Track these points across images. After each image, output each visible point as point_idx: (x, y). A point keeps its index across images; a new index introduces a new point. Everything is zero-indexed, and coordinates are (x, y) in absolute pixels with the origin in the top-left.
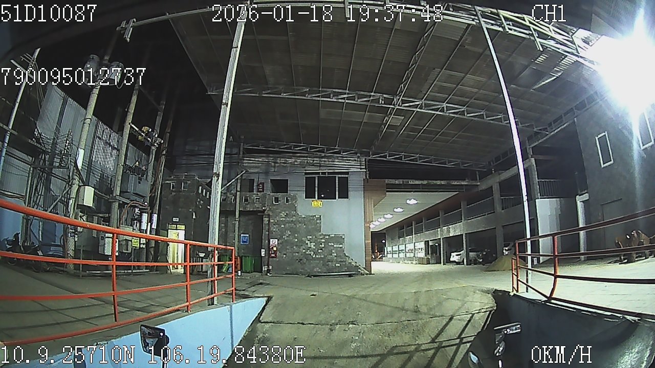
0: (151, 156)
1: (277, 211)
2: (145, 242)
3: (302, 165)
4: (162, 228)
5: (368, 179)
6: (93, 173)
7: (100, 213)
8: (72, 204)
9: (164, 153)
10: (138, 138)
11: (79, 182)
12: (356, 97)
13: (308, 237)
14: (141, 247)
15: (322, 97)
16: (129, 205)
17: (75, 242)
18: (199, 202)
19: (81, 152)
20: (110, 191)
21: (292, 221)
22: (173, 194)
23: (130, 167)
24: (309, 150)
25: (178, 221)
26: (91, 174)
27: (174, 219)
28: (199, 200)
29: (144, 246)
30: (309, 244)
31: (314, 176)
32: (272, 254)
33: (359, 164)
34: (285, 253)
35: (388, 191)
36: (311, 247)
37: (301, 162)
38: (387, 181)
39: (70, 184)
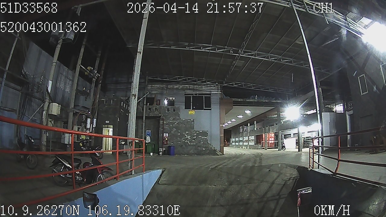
0: (92, 85)
1: (168, 116)
3: (183, 89)
5: (222, 98)
6: (58, 95)
7: (62, 119)
8: (45, 114)
9: (101, 81)
10: (85, 73)
11: (49, 101)
12: (217, 49)
13: (186, 132)
14: (87, 138)
15: (195, 49)
16: (80, 113)
17: (47, 136)
19: (50, 82)
20: (68, 105)
22: (106, 106)
23: (80, 91)
24: (187, 80)
25: (109, 122)
26: (56, 96)
27: (107, 122)
28: (121, 110)
30: (187, 136)
31: (190, 96)
32: (165, 142)
33: (217, 89)
34: (173, 142)
35: (234, 105)
36: (188, 138)
37: (182, 87)
38: (233, 99)
39: (44, 102)
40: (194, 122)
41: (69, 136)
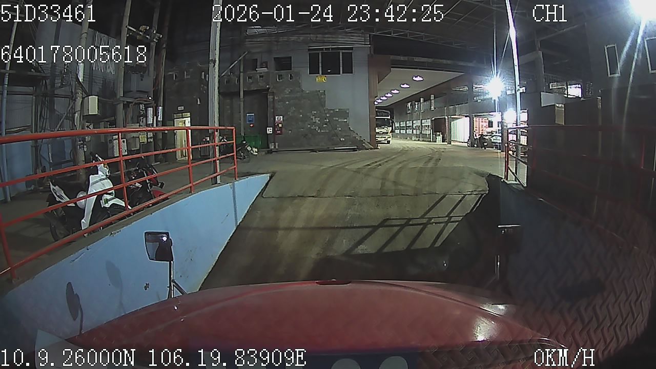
0: (151, 52)
2: (152, 136)
4: (168, 119)
5: (372, 55)
6: (95, 82)
7: (106, 118)
8: (78, 117)
9: (164, 46)
11: (82, 94)
13: (313, 112)
14: (149, 141)
16: (134, 103)
17: (85, 152)
18: (203, 88)
19: (81, 66)
20: (114, 94)
21: (297, 97)
22: (177, 84)
23: (133, 67)
25: (183, 109)
26: (93, 83)
27: (179, 108)
28: (202, 86)
29: (152, 140)
31: (317, 52)
32: (277, 130)
33: (363, 40)
34: (290, 129)
35: (392, 67)
36: (316, 122)
37: (303, 39)
38: (392, 57)
39: (74, 99)
40: (325, 95)
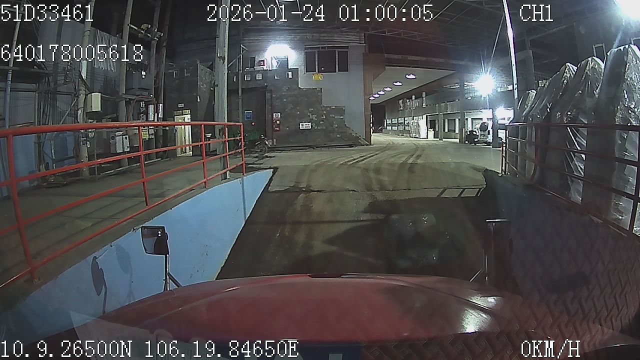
0: (152, 50)
1: (279, 86)
2: (153, 132)
3: (302, 41)
4: (168, 115)
5: (367, 54)
6: (96, 79)
7: (107, 115)
8: (81, 114)
9: (165, 44)
10: (138, 36)
11: (86, 91)
13: (310, 109)
14: (150, 137)
17: (88, 148)
18: (203, 85)
20: (115, 92)
21: (294, 95)
22: (177, 81)
25: (183, 106)
26: (95, 81)
27: (180, 106)
28: (202, 83)
30: (310, 117)
31: (314, 50)
32: (276, 127)
33: (358, 39)
34: (288, 125)
35: (387, 66)
36: (312, 119)
37: (300, 38)
38: (386, 56)
39: (76, 96)
40: (322, 92)
41: (123, 140)
